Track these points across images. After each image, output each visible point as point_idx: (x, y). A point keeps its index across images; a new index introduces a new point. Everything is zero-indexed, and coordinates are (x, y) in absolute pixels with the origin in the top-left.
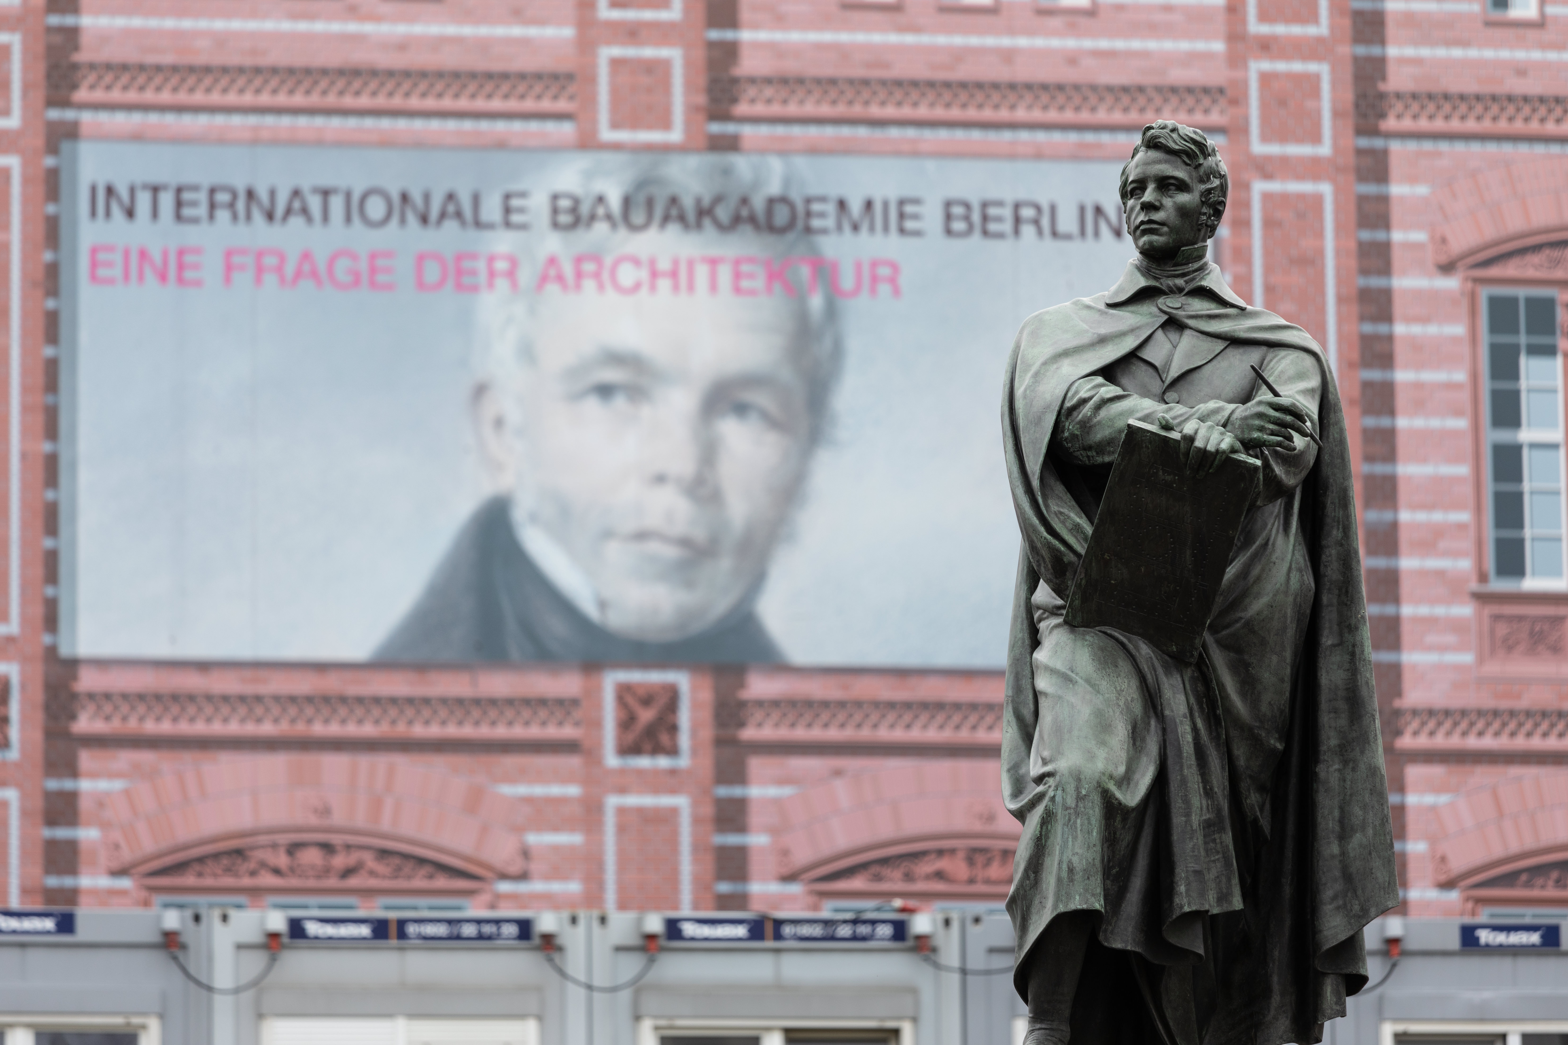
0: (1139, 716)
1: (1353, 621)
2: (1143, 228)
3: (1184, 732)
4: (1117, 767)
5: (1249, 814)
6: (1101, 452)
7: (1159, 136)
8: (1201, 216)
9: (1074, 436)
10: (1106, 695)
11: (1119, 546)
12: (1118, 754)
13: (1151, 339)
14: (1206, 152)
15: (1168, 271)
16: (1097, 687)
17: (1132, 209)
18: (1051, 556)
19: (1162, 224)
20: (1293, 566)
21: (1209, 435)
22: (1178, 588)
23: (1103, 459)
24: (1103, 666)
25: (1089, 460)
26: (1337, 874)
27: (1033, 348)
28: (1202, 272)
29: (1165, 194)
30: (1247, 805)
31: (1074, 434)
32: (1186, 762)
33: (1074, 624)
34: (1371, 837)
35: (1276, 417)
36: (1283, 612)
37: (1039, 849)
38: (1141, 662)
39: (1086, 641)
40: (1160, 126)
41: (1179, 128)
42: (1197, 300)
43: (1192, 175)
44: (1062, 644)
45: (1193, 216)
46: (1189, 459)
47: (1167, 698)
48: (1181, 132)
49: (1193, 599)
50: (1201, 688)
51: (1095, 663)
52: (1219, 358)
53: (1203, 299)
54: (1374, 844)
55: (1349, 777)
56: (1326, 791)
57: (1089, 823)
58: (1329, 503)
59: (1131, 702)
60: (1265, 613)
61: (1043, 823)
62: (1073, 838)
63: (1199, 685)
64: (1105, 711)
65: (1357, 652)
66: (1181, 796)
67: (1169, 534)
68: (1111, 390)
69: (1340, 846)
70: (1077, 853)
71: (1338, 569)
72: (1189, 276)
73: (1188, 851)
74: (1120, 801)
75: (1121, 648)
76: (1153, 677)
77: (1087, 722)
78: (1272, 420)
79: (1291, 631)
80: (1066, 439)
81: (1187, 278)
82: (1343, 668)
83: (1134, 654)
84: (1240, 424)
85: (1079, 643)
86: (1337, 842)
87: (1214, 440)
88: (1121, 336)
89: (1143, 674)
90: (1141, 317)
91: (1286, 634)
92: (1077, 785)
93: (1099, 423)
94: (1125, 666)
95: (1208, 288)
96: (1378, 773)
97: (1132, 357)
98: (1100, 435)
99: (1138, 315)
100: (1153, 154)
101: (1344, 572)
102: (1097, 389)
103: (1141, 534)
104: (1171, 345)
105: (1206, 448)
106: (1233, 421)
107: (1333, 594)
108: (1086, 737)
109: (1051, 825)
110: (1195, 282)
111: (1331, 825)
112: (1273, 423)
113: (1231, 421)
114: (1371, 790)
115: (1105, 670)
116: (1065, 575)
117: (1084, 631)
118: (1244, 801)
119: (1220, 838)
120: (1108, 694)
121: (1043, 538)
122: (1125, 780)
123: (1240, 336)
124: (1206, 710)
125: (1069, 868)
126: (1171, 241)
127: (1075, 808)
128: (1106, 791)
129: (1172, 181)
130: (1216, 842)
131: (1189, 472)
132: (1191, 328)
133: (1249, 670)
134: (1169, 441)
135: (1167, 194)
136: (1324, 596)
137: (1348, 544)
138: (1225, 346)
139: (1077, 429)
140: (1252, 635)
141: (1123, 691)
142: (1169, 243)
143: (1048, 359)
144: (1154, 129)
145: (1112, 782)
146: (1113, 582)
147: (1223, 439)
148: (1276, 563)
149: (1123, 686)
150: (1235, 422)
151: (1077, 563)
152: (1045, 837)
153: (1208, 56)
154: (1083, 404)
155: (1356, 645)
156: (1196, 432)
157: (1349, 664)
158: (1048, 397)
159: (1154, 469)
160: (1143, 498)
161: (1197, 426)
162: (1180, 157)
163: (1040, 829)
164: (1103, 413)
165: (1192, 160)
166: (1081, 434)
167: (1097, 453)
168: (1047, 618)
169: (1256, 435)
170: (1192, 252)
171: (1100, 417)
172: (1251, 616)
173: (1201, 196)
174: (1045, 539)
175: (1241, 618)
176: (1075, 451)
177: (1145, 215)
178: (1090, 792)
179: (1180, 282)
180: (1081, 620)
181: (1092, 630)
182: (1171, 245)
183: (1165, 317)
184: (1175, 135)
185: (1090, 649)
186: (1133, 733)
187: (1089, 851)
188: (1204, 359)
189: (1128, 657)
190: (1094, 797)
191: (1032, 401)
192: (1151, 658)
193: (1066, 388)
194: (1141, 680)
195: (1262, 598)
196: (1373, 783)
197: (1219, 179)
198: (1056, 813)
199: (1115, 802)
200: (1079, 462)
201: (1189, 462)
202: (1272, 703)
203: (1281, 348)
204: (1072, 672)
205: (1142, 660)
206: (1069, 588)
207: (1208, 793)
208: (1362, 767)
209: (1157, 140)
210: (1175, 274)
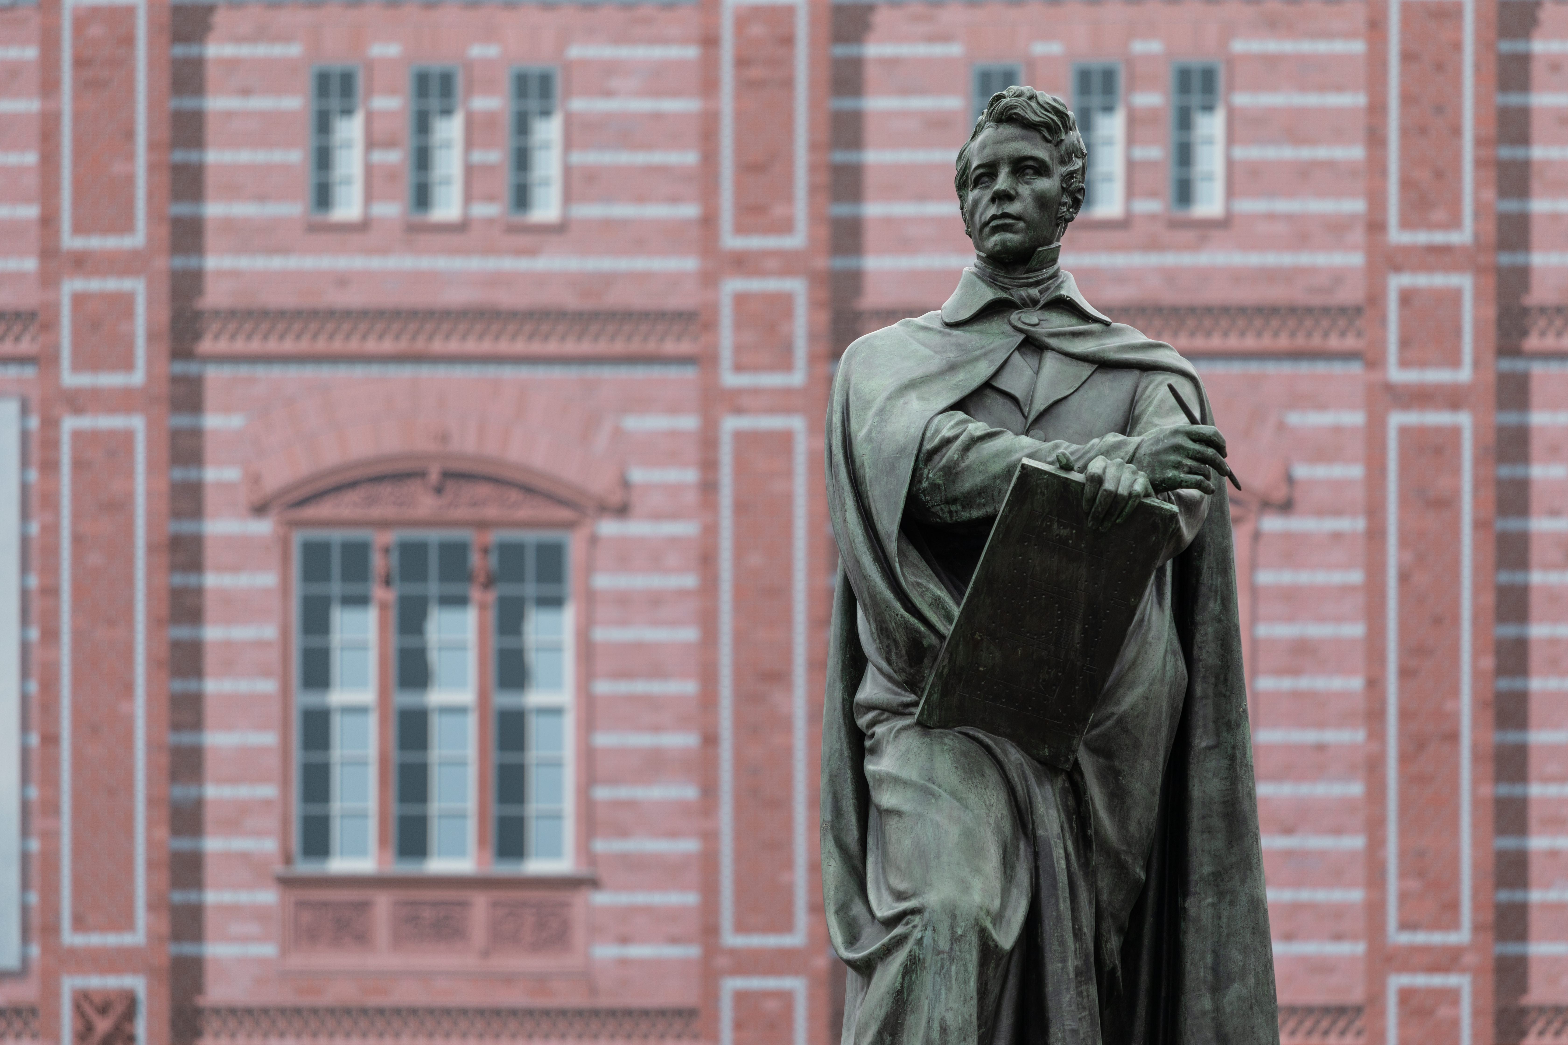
0: (1009, 837)
1: (1234, 717)
2: (994, 225)
3: (1059, 857)
4: (993, 900)
5: (1108, 962)
6: (968, 505)
7: (1015, 105)
8: (1060, 207)
9: (935, 487)
10: (975, 810)
11: (994, 623)
12: (993, 884)
13: (1008, 364)
14: (1068, 125)
15: (1019, 279)
16: (964, 802)
17: (976, 203)
18: (908, 639)
19: (1018, 218)
20: (1168, 649)
21: (1120, 475)
22: (1060, 674)
23: (970, 514)
24: (968, 775)
25: (951, 516)
26: (1209, 1034)
27: (868, 380)
28: (1056, 280)
29: (1020, 180)
30: (1107, 950)
31: (935, 484)
32: (1062, 894)
33: (929, 725)
34: (1252, 987)
35: (1196, 450)
36: (1158, 706)
37: (900, 1005)
38: (1010, 769)
39: (945, 744)
40: (1015, 93)
41: (1037, 95)
42: (1055, 314)
43: (1053, 155)
44: (915, 749)
45: (1053, 207)
46: (1095, 506)
47: (1041, 814)
48: (1040, 99)
49: (1077, 688)
50: (1071, 802)
51: (959, 771)
52: (1086, 385)
53: (1061, 313)
54: (1256, 995)
55: (1225, 913)
56: (1197, 931)
57: (966, 970)
58: (1205, 567)
59: (1001, 819)
60: (1140, 706)
61: (905, 973)
62: (946, 990)
63: (1069, 798)
64: (976, 831)
65: (1238, 755)
66: (1057, 936)
67: (1057, 605)
68: (977, 427)
69: (1213, 999)
70: (951, 1008)
71: (1215, 651)
72: (1043, 284)
73: (1065, 1005)
74: (997, 943)
75: (985, 754)
76: (1023, 789)
77: (958, 845)
78: (1191, 454)
79: (1164, 732)
80: (924, 490)
81: (1041, 287)
82: (1220, 776)
83: (1002, 759)
84: (1149, 461)
85: (937, 748)
86: (1210, 995)
87: (1125, 481)
88: (973, 361)
89: (1012, 785)
90: (993, 337)
91: (1160, 733)
92: (951, 923)
93: (968, 468)
94: (992, 775)
95: (1068, 299)
96: (1261, 906)
97: (988, 386)
98: (967, 484)
99: (989, 335)
100: (1008, 130)
101: (1223, 655)
102: (962, 427)
103: (1022, 605)
104: (1032, 371)
105: (1117, 491)
106: (1140, 458)
107: (1209, 683)
108: (958, 864)
109: (917, 974)
110: (1049, 292)
111: (1202, 974)
112: (1191, 458)
113: (1137, 458)
114: (1253, 928)
115: (972, 780)
116: (922, 662)
117: (941, 733)
118: (1104, 946)
119: (1087, 991)
120: (977, 809)
121: (899, 616)
122: (998, 918)
123: (1110, 358)
124: (1076, 830)
125: (941, 1027)
126: (1027, 240)
127: (948, 952)
128: (983, 930)
129: (1030, 163)
130: (1082, 996)
131: (1091, 523)
132: (1053, 349)
133: (1119, 779)
134: (1070, 484)
135: (1023, 180)
136: (1198, 685)
137: (1228, 620)
138: (1093, 370)
139: (939, 478)
140: (1125, 735)
141: (993, 806)
142: (1024, 242)
143: (892, 393)
144: (1005, 98)
145: (989, 919)
146: (981, 669)
147: (1136, 479)
148: (1153, 644)
149: (993, 801)
150: (1143, 458)
151: (938, 647)
152: (907, 990)
153: (18, 277)
154: (947, 445)
155: (1237, 746)
156: (1104, 472)
157: (1227, 771)
158: (901, 438)
159: (1048, 522)
160: (1030, 559)
161: (1104, 464)
162: (1039, 131)
163: (901, 980)
164: (973, 455)
165: (1053, 135)
166: (944, 483)
167: (963, 507)
168: (887, 719)
169: (1170, 473)
170: (1048, 253)
171: (969, 460)
172: (1124, 711)
173: (1062, 181)
174: (901, 617)
175: (1113, 714)
176: (935, 506)
177: (998, 207)
178: (967, 931)
179: (1034, 292)
180: (938, 720)
181: (951, 732)
182: (1027, 245)
183: (1021, 337)
184: (1033, 104)
185: (951, 754)
186: (1004, 858)
187: (966, 1005)
188: (1070, 388)
189: (994, 764)
190: (971, 937)
191: (881, 445)
192: (1021, 764)
193: (924, 426)
194: (1009, 793)
195: (1136, 688)
196: (1256, 920)
197: (1081, 159)
198: (924, 959)
199: (992, 944)
200: (938, 520)
201: (1093, 510)
202: (1141, 820)
203: (1155, 372)
204: (934, 783)
205: (1011, 767)
206: (925, 679)
207: (1078, 934)
208: (1243, 899)
209: (1013, 111)
210: (1028, 282)
